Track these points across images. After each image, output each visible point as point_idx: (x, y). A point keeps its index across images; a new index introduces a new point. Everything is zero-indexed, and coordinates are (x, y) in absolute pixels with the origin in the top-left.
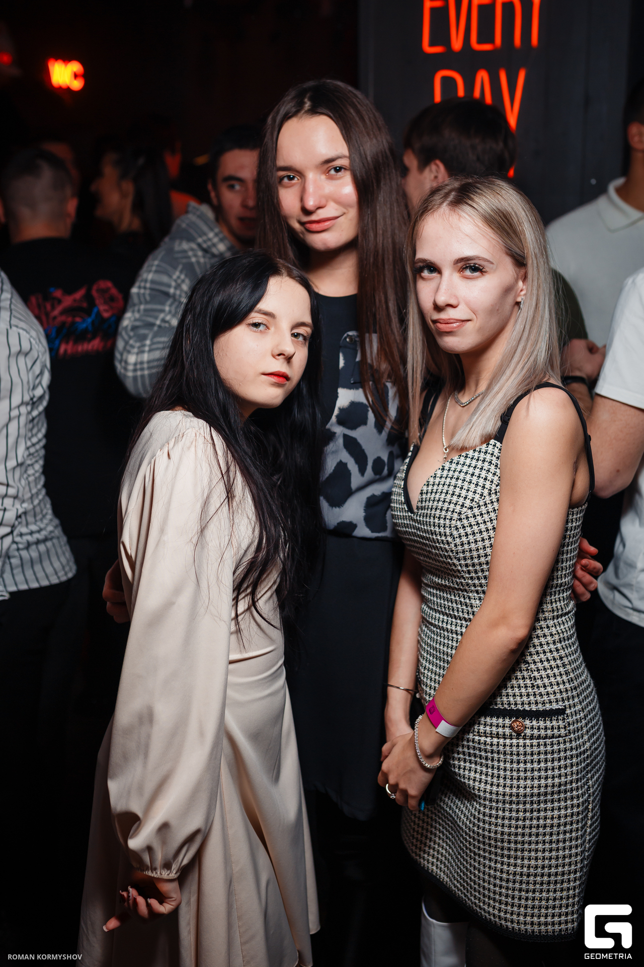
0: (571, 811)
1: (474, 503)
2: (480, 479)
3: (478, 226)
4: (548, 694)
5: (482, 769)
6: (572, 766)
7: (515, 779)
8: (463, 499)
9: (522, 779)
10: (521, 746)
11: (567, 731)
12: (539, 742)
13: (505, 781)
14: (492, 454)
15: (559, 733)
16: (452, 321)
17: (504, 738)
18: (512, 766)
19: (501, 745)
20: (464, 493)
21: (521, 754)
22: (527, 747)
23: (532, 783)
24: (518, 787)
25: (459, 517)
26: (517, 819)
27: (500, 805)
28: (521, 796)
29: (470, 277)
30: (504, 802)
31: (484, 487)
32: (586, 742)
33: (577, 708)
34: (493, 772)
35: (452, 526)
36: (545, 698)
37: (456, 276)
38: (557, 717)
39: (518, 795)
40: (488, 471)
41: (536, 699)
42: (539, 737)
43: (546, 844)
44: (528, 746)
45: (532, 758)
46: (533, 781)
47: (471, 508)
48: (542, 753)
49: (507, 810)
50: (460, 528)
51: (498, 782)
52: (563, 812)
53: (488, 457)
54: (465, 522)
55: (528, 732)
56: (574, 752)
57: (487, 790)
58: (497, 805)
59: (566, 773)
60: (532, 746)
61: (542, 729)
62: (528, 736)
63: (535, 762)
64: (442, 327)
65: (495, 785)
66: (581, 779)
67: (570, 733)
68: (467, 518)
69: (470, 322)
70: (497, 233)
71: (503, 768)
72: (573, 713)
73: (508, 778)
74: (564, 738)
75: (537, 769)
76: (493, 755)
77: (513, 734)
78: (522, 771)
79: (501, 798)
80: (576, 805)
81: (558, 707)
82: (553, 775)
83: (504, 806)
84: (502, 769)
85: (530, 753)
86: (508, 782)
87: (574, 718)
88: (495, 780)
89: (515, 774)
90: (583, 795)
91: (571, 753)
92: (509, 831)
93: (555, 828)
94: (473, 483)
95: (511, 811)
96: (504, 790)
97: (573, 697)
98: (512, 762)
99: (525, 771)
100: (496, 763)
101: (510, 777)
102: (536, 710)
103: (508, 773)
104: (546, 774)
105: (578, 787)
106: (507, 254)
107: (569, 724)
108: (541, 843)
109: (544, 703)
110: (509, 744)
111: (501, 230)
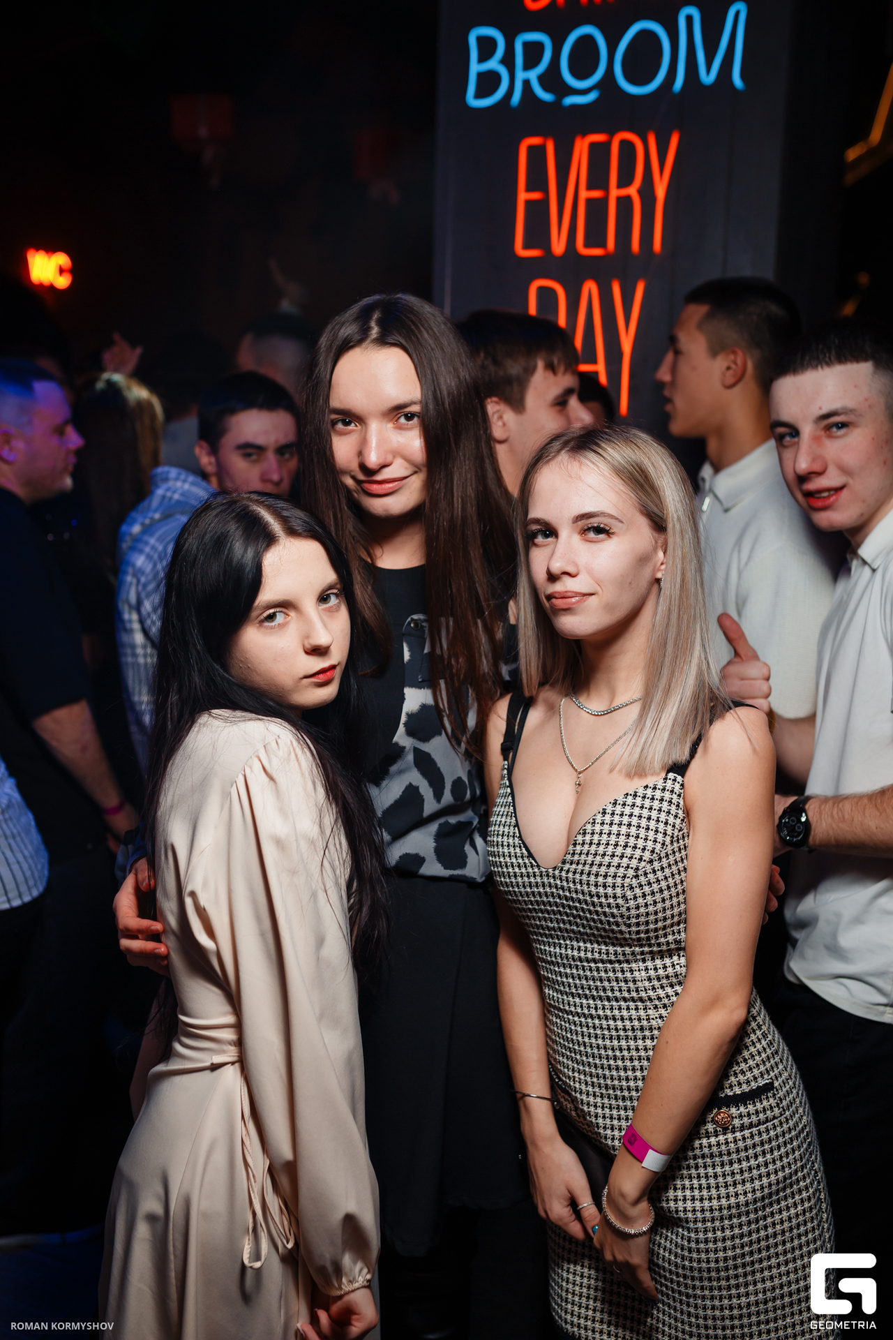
0: (802, 1208)
1: (655, 855)
2: (660, 823)
3: (604, 475)
4: (750, 1069)
5: (683, 1183)
6: (793, 1151)
7: (730, 1185)
8: (640, 851)
9: (739, 1183)
10: (731, 1142)
11: (781, 1109)
12: (752, 1132)
13: (718, 1191)
14: (672, 791)
15: (773, 1114)
16: (569, 594)
17: (706, 1137)
18: (723, 1170)
19: (705, 1147)
20: (641, 843)
21: (733, 1152)
22: (739, 1142)
23: (753, 1185)
24: (737, 1195)
25: (635, 874)
26: (742, 1236)
27: (717, 1223)
28: (742, 1205)
29: (594, 540)
30: (722, 1219)
31: (665, 834)
32: (802, 1116)
33: (783, 1077)
34: (700, 1182)
35: (626, 885)
36: (749, 1075)
37: (576, 538)
38: (767, 1095)
39: (738, 1205)
40: (669, 812)
41: (737, 1079)
42: (751, 1126)
43: (780, 1256)
44: (740, 1140)
45: (747, 1154)
46: (753, 1183)
47: (651, 862)
48: (758, 1145)
49: (727, 1228)
50: (636, 887)
51: (710, 1194)
52: (793, 1211)
53: (667, 795)
54: (643, 880)
55: (737, 1122)
56: (793, 1133)
57: (697, 1209)
58: (713, 1225)
59: (789, 1163)
60: (744, 1139)
61: (753, 1114)
62: (738, 1127)
63: (752, 1157)
64: (559, 603)
65: (706, 1199)
66: (806, 1165)
67: (784, 1110)
68: (646, 874)
69: (593, 596)
70: (629, 485)
71: (713, 1175)
72: (782, 1084)
73: (722, 1186)
74: (779, 1119)
75: (755, 1166)
76: (696, 1162)
77: (718, 1129)
78: (737, 1173)
79: (717, 1214)
80: (807, 1198)
81: (765, 1082)
82: (775, 1169)
83: (722, 1224)
84: (711, 1176)
85: (743, 1148)
86: (723, 1191)
87: (784, 1090)
88: (705, 1193)
89: (729, 1179)
90: (812, 1184)
91: (790, 1136)
92: (734, 1253)
93: (787, 1234)
94: (652, 830)
95: (732, 1227)
96: (719, 1203)
97: (777, 1064)
98: (723, 1165)
99: (742, 1172)
100: (702, 1171)
101: (723, 1185)
102: (742, 1093)
103: (720, 1179)
104: (767, 1170)
105: (804, 1175)
106: (642, 513)
107: (781, 1100)
108: (773, 1256)
109: (748, 1082)
110: (715, 1143)
111: (634, 481)
